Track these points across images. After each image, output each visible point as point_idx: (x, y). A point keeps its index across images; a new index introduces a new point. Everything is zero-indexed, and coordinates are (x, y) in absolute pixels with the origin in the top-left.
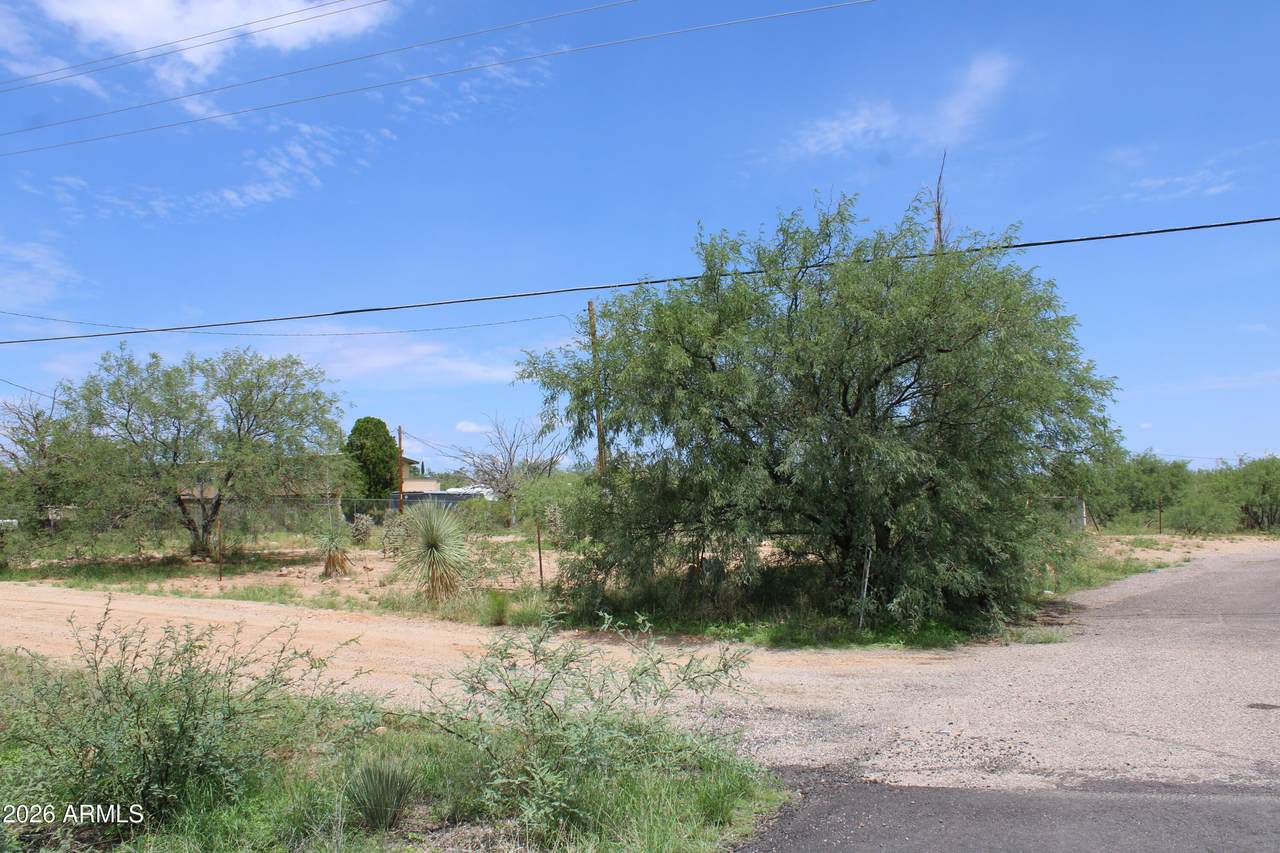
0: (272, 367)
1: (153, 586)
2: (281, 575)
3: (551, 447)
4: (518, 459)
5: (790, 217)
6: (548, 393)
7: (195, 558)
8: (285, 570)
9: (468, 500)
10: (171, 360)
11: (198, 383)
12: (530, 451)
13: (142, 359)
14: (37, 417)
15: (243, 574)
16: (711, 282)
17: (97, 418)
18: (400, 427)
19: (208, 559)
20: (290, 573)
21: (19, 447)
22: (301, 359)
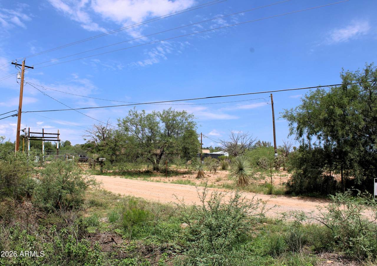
0: (179, 114)
1: (149, 179)
2: (184, 177)
3: (249, 140)
4: (239, 143)
5: (370, 65)
6: (290, 122)
7: (155, 171)
8: (184, 176)
9: (221, 156)
10: (148, 112)
11: (158, 119)
12: (242, 141)
13: (139, 112)
14: (103, 129)
15: (172, 176)
16: (344, 87)
17: (127, 129)
18: (201, 133)
19: (159, 172)
20: (186, 176)
21: (97, 137)
22: (187, 112)
